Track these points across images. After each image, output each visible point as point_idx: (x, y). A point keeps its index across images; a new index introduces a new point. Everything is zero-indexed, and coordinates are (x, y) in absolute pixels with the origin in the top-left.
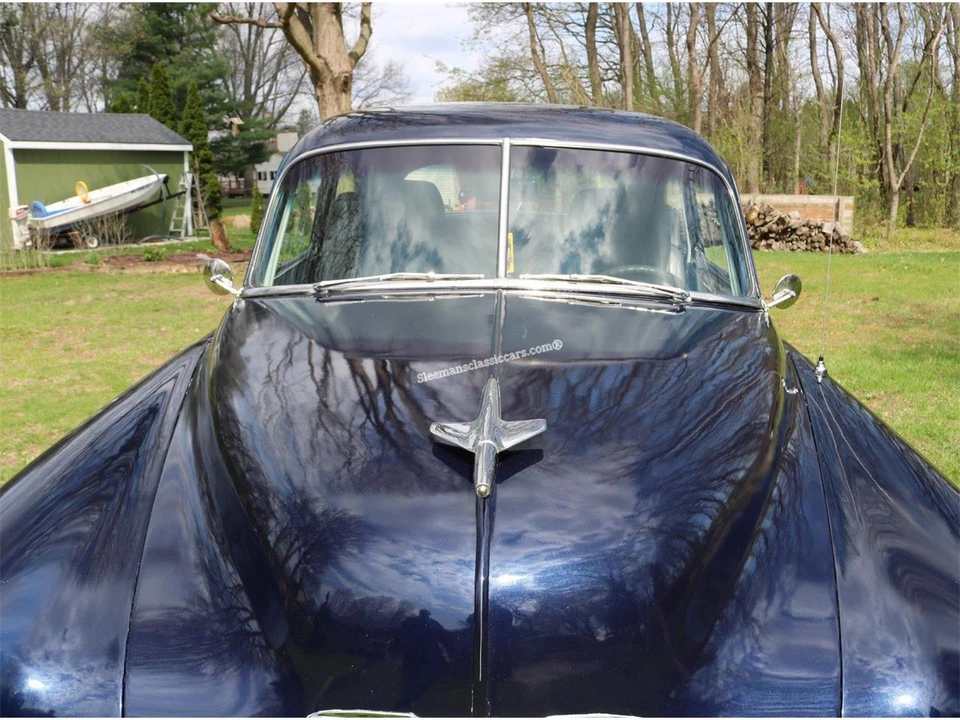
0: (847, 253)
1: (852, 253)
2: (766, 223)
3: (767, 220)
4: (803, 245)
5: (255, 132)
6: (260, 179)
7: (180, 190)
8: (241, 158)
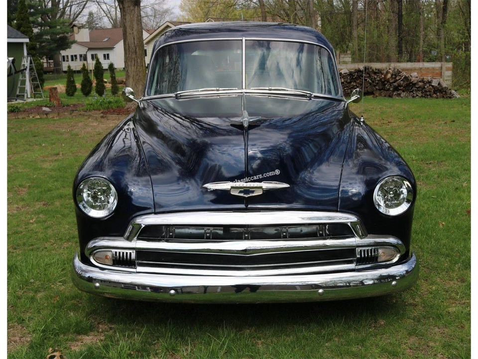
0: (447, 98)
1: (450, 98)
2: (397, 80)
3: (397, 78)
4: (420, 94)
5: (61, 28)
6: (64, 61)
7: (22, 68)
8: (52, 46)
